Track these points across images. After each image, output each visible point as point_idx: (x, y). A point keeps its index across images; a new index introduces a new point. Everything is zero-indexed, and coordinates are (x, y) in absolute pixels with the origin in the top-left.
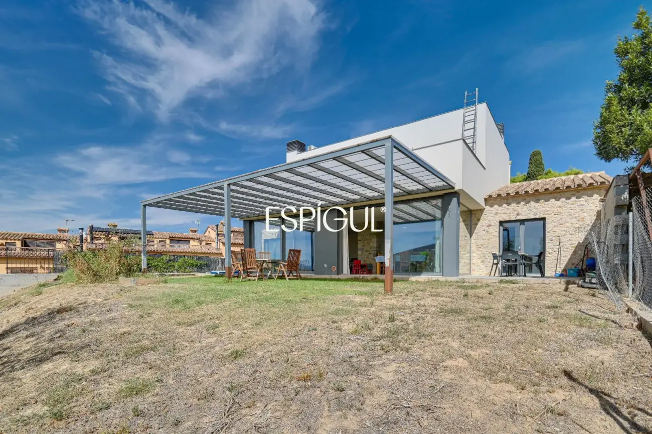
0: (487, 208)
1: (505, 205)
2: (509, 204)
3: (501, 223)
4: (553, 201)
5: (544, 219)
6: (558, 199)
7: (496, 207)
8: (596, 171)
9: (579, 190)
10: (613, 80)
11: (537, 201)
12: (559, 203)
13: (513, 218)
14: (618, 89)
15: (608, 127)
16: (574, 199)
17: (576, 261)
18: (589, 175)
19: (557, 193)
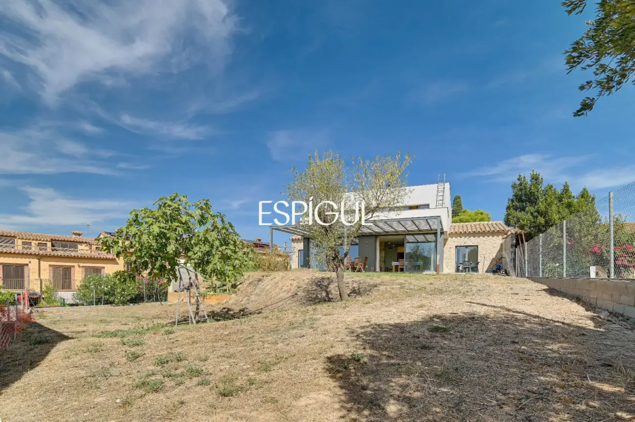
0: (449, 238)
1: (459, 238)
2: (461, 237)
3: (456, 247)
4: (481, 237)
5: (477, 246)
6: (484, 237)
7: (454, 238)
8: (498, 221)
9: (493, 233)
10: (511, 197)
11: (474, 237)
12: (484, 239)
13: (462, 244)
14: (512, 201)
15: (510, 217)
16: (491, 237)
17: (492, 266)
18: (495, 222)
19: (483, 234)
